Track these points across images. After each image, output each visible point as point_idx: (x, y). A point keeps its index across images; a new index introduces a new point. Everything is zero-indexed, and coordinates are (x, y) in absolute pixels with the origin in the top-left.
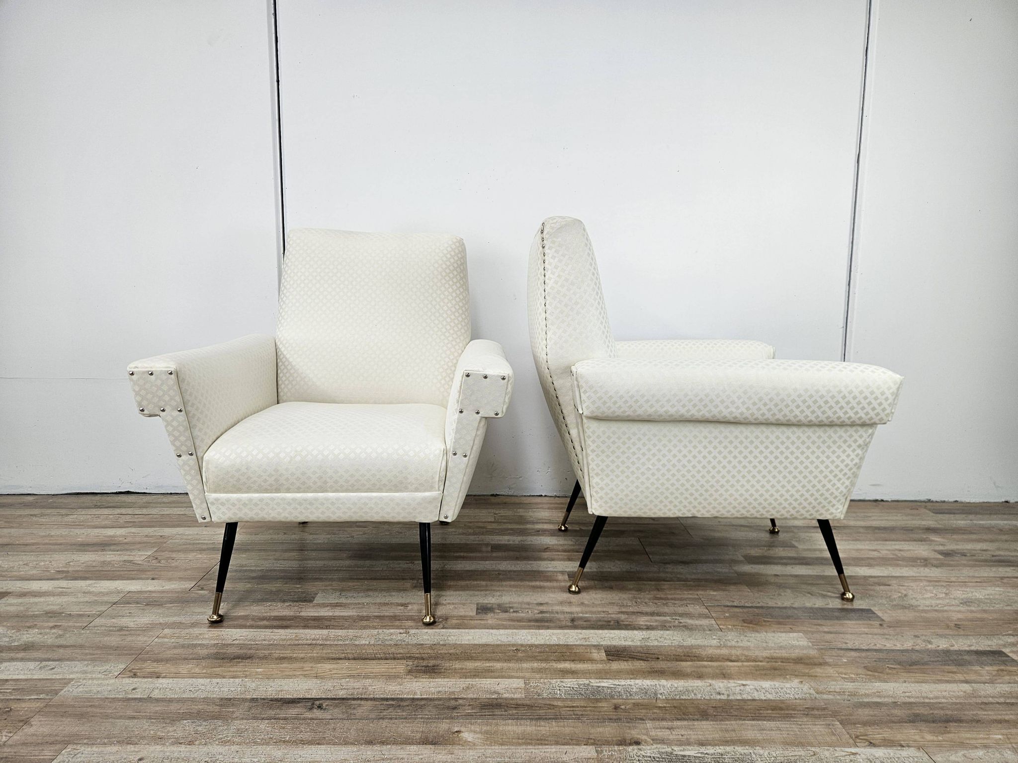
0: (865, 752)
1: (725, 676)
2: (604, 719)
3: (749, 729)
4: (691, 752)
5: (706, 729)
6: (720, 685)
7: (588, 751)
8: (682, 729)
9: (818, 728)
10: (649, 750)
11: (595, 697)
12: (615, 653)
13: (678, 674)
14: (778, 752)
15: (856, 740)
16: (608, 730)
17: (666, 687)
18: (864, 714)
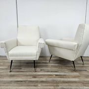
0: (85, 87)
3: (72, 84)
4: (65, 87)
5: (67, 84)
6: (69, 79)
7: (53, 87)
8: (64, 84)
9: (80, 84)
10: (60, 87)
11: (54, 81)
12: (56, 75)
13: (64, 78)
14: (75, 87)
15: (84, 86)
16: (55, 84)
17: (62, 79)
18: (85, 83)
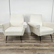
1: (43, 47)
2: (34, 50)
3: (44, 51)
4: (40, 53)
6: (42, 47)
7: (33, 53)
8: (40, 51)
9: (49, 51)
10: (37, 53)
11: (33, 49)
12: (35, 45)
13: (39, 47)
14: (46, 53)
15: (52, 52)
16: (34, 51)
